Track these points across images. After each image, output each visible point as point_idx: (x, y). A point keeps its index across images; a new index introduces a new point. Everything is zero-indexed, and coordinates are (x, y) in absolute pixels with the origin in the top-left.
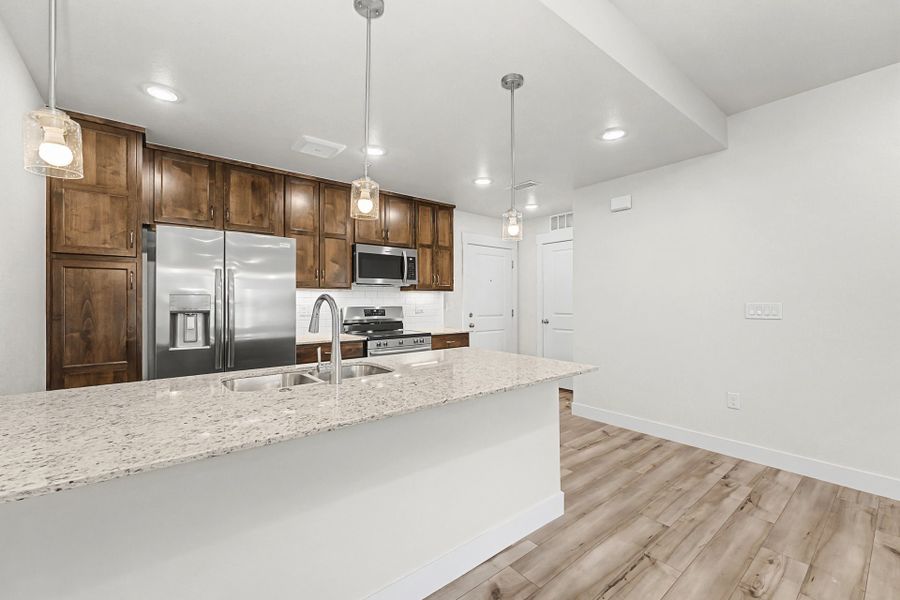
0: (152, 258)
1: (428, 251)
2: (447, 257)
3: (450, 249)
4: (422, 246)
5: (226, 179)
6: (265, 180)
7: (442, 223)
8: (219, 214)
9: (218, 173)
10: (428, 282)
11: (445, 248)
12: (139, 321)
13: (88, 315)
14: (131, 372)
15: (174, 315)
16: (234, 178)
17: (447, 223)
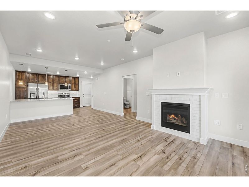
0: (28, 86)
1: (74, 85)
2: (77, 86)
3: (78, 84)
4: (72, 84)
5: (39, 76)
6: (45, 76)
7: (76, 80)
8: (38, 80)
9: (38, 75)
10: (73, 89)
11: (77, 84)
12: (26, 94)
13: (20, 94)
14: (25, 98)
15: (31, 94)
16: (40, 76)
17: (77, 80)
